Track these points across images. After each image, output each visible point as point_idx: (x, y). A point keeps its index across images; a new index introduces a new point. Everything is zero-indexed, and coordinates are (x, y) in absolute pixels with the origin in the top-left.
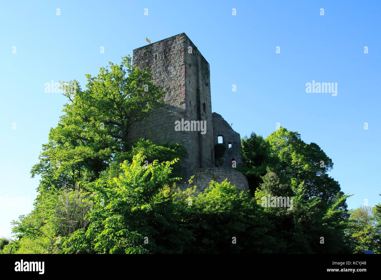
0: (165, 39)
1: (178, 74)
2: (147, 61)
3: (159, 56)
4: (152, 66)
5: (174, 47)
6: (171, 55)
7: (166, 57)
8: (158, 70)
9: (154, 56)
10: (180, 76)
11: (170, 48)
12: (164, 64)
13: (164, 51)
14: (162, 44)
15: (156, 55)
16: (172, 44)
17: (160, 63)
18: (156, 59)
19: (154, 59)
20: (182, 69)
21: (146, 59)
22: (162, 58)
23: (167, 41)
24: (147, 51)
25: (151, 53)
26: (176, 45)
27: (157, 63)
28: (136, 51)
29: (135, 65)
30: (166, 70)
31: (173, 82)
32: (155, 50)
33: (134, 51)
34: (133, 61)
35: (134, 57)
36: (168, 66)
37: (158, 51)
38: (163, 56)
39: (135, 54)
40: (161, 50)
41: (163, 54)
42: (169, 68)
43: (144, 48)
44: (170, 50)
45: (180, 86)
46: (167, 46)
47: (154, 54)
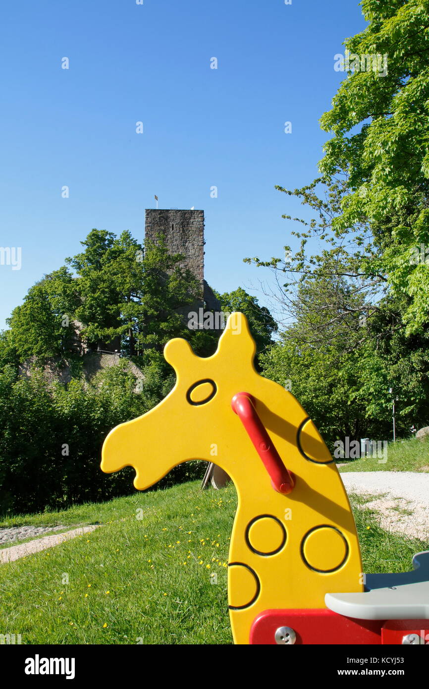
0: (183, 210)
1: (197, 254)
3: (176, 227)
4: (169, 236)
5: (193, 222)
6: (190, 231)
7: (183, 231)
8: (176, 242)
9: (171, 226)
10: (198, 256)
11: (188, 222)
12: (182, 238)
13: (182, 223)
14: (179, 214)
15: (173, 225)
16: (190, 219)
17: (177, 236)
18: (173, 229)
19: (171, 229)
20: (200, 249)
21: (161, 225)
22: (180, 230)
23: (185, 213)
24: (162, 217)
25: (166, 220)
26: (195, 222)
27: (174, 235)
28: (149, 212)
29: (149, 228)
30: (184, 245)
31: (191, 260)
32: (172, 218)
33: (147, 210)
34: (146, 223)
35: (147, 218)
36: (186, 242)
37: (175, 222)
38: (181, 229)
39: (148, 215)
40: (179, 221)
41: (181, 226)
42: (187, 244)
43: (159, 212)
44: (188, 224)
45: (198, 266)
46: (185, 219)
47: (171, 224)
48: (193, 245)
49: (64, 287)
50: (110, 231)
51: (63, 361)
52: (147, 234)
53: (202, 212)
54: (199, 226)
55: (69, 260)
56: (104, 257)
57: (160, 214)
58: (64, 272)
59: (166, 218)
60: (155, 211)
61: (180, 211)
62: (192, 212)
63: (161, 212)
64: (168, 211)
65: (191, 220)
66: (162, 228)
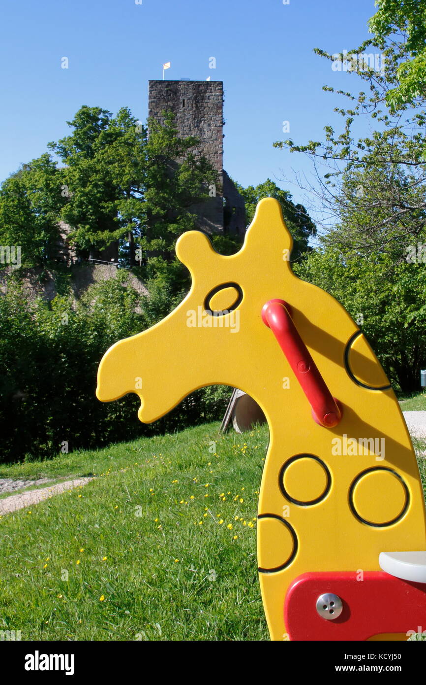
0: (197, 82)
1: (214, 137)
3: (188, 103)
4: (179, 115)
5: (209, 97)
6: (205, 108)
7: (197, 108)
8: (187, 123)
9: (181, 101)
10: (216, 139)
11: (203, 96)
12: (195, 117)
13: (196, 98)
14: (191, 86)
15: (184, 100)
16: (205, 92)
17: (189, 114)
18: (184, 106)
19: (181, 106)
20: (218, 131)
21: (169, 101)
22: (193, 107)
23: (200, 85)
24: (169, 90)
25: (176, 94)
26: (212, 96)
27: (186, 113)
28: (154, 84)
29: (154, 104)
30: (198, 126)
31: (207, 145)
32: (182, 91)
33: (151, 82)
34: (150, 97)
35: (151, 91)
36: (200, 121)
37: (186, 97)
38: (194, 105)
39: (151, 87)
40: (190, 95)
41: (194, 102)
42: (201, 125)
43: (166, 84)
44: (203, 99)
45: (216, 152)
46: (199, 92)
47: (181, 99)
48: (209, 126)
49: (46, 180)
50: (104, 109)
51: (46, 273)
52: (151, 112)
53: (221, 83)
54: (217, 102)
55: (52, 145)
56: (97, 141)
57: (167, 86)
58: (47, 160)
59: (176, 92)
60: (161, 82)
61: (192, 82)
62: (208, 84)
63: (169, 83)
64: (177, 82)
65: (207, 94)
66: (170, 104)
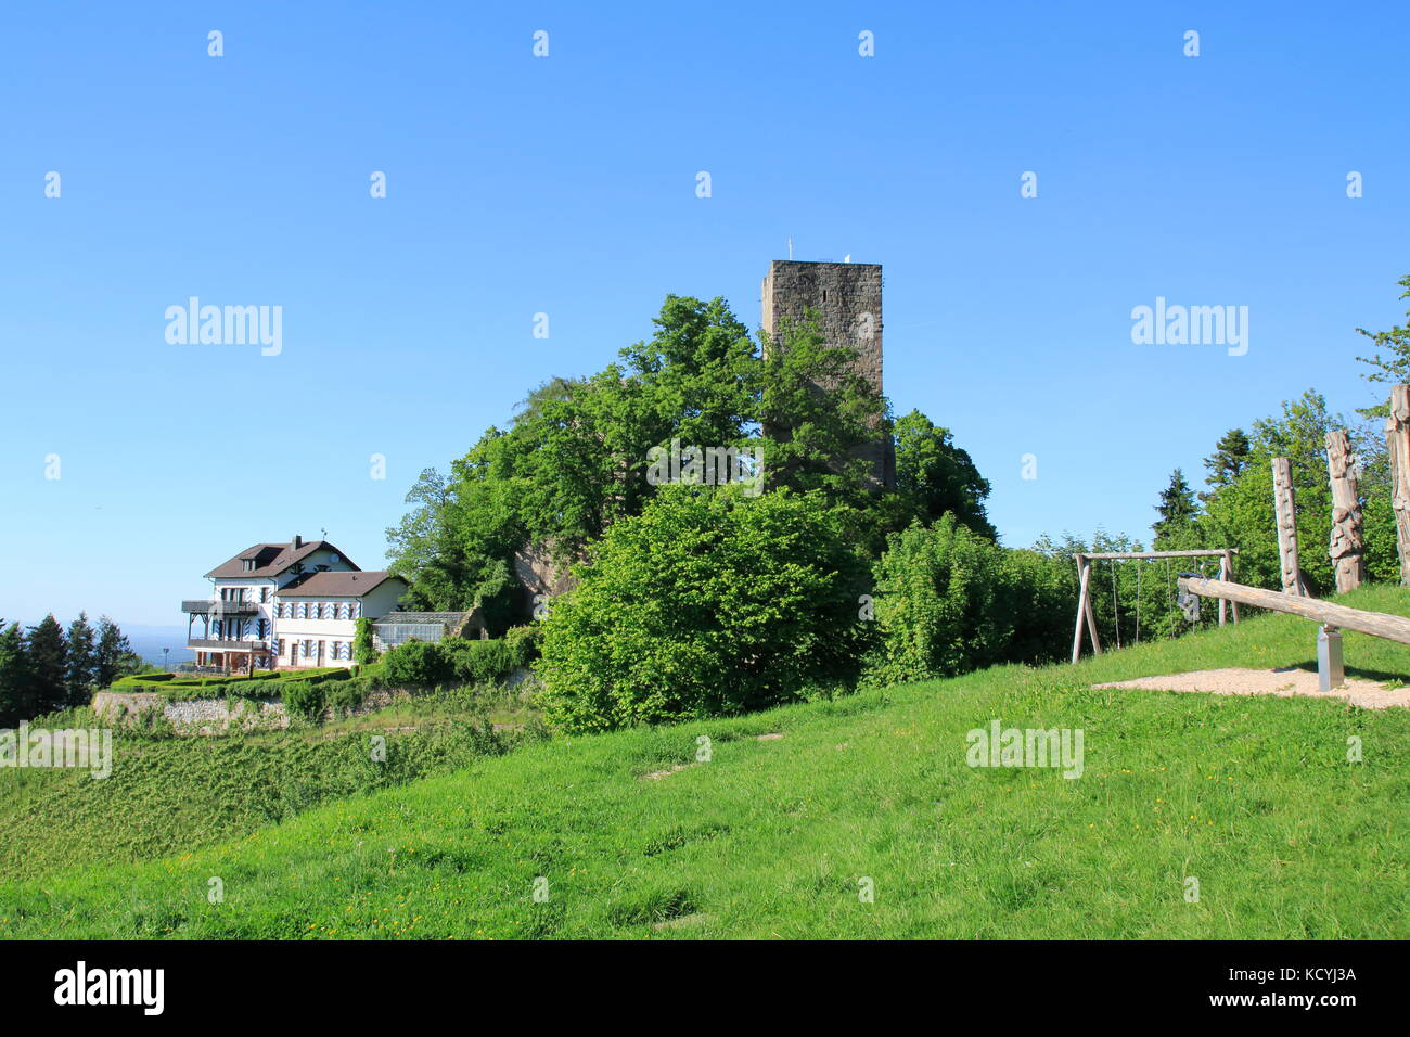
0: (844, 264)
1: (870, 347)
2: (805, 296)
3: (831, 296)
4: (818, 313)
5: (862, 287)
6: (856, 303)
7: (845, 303)
8: (830, 325)
9: (822, 292)
10: (873, 351)
11: (854, 286)
12: (842, 317)
13: (843, 288)
14: (836, 271)
15: (825, 292)
16: (856, 280)
17: (833, 312)
18: (825, 300)
19: (821, 299)
20: (876, 339)
21: (802, 291)
22: (838, 302)
23: (848, 270)
24: (803, 275)
25: (813, 281)
26: (866, 286)
27: (827, 310)
28: (781, 266)
29: (781, 296)
30: (846, 331)
31: (860, 359)
32: (823, 278)
33: (776, 262)
34: (775, 286)
35: (776, 277)
36: (849, 324)
37: (829, 285)
38: (840, 299)
39: (777, 271)
40: (834, 284)
41: (840, 294)
42: (851, 330)
43: (799, 266)
44: (853, 291)
45: (872, 370)
46: (847, 280)
47: (821, 289)
52: (776, 308)
53: (879, 268)
54: (872, 295)
55: (624, 353)
57: (800, 270)
58: (616, 374)
59: (813, 279)
60: (791, 263)
61: (837, 264)
62: (860, 268)
63: (803, 265)
64: (814, 264)
65: (860, 284)
